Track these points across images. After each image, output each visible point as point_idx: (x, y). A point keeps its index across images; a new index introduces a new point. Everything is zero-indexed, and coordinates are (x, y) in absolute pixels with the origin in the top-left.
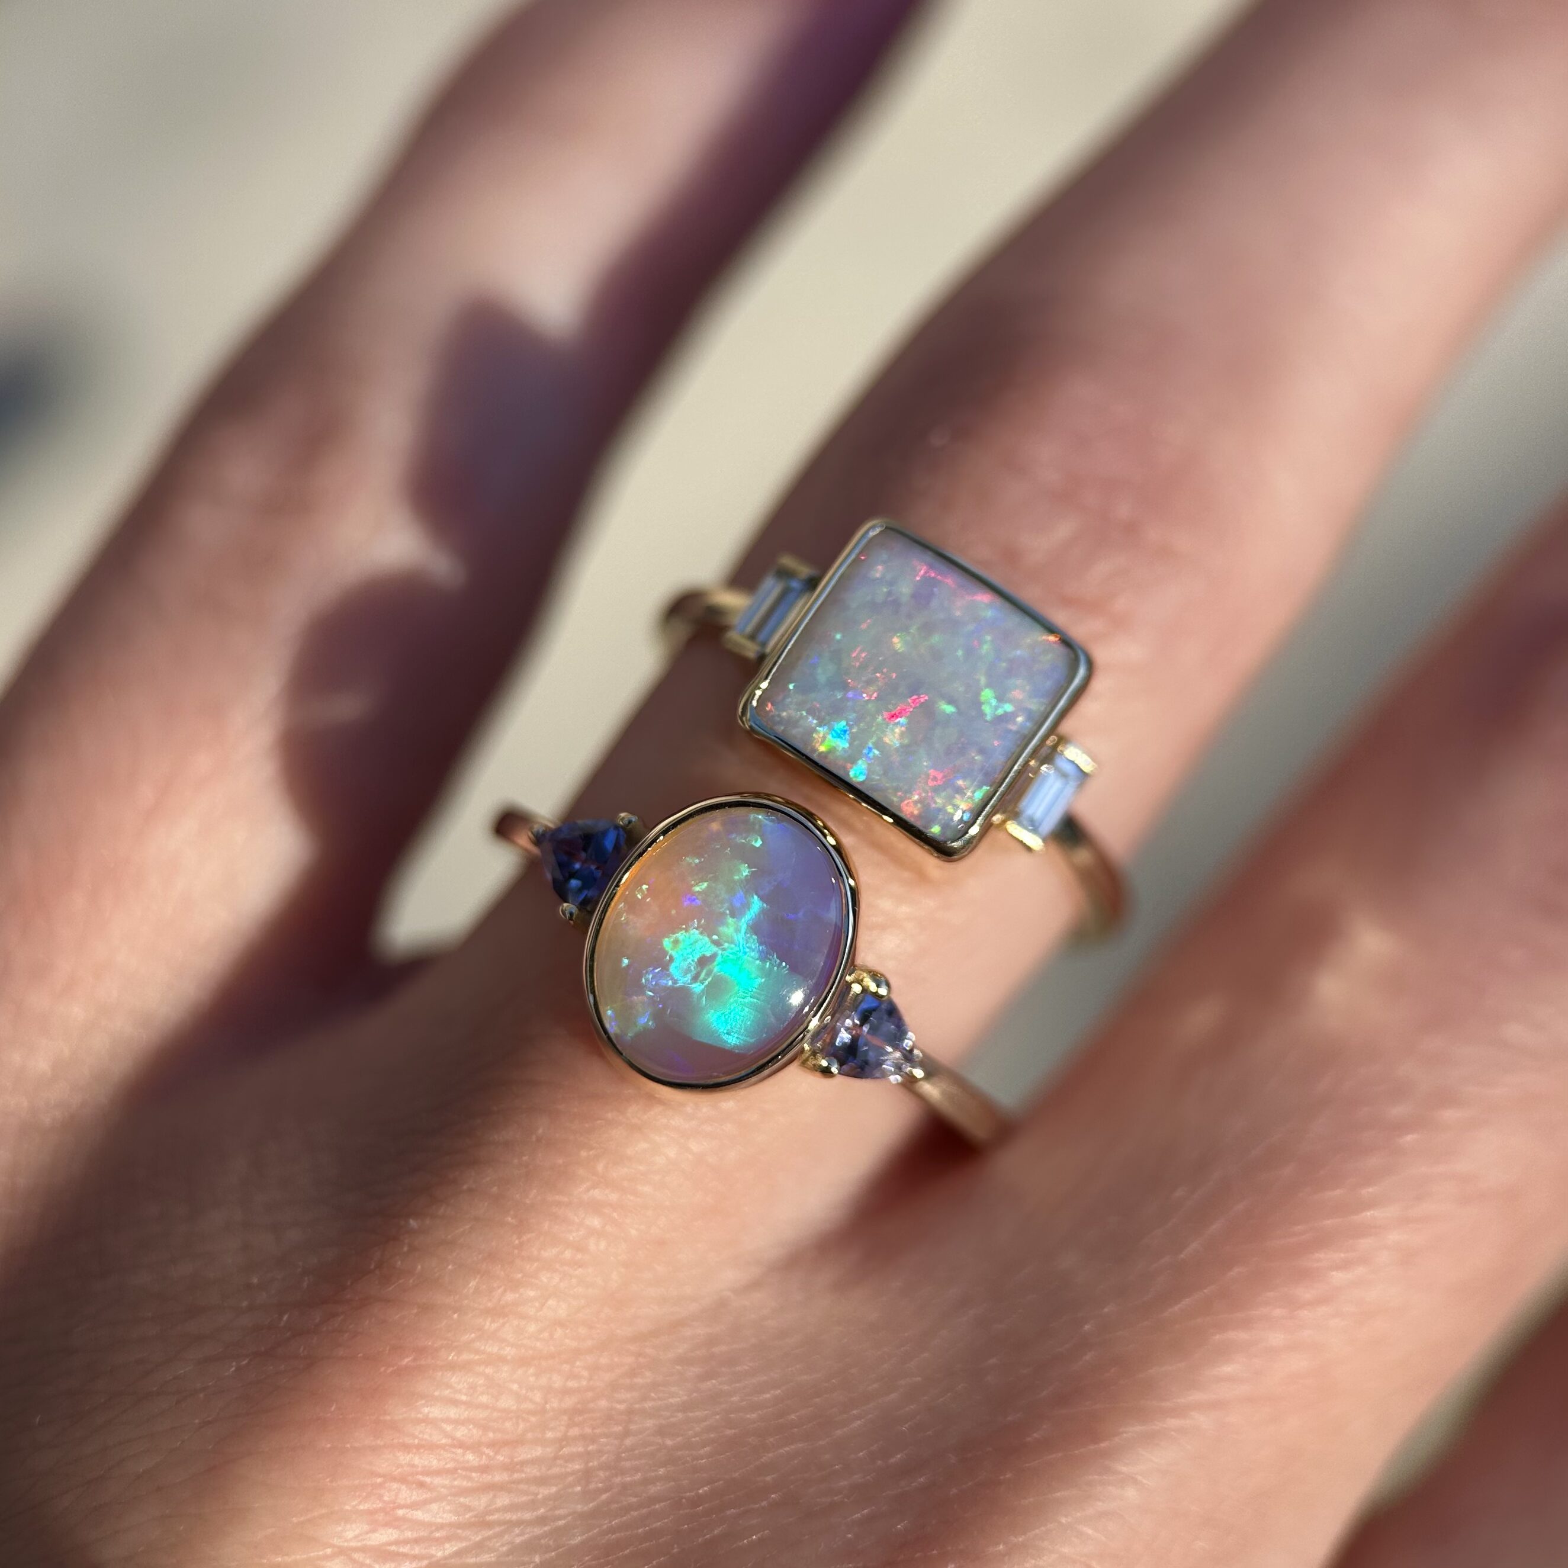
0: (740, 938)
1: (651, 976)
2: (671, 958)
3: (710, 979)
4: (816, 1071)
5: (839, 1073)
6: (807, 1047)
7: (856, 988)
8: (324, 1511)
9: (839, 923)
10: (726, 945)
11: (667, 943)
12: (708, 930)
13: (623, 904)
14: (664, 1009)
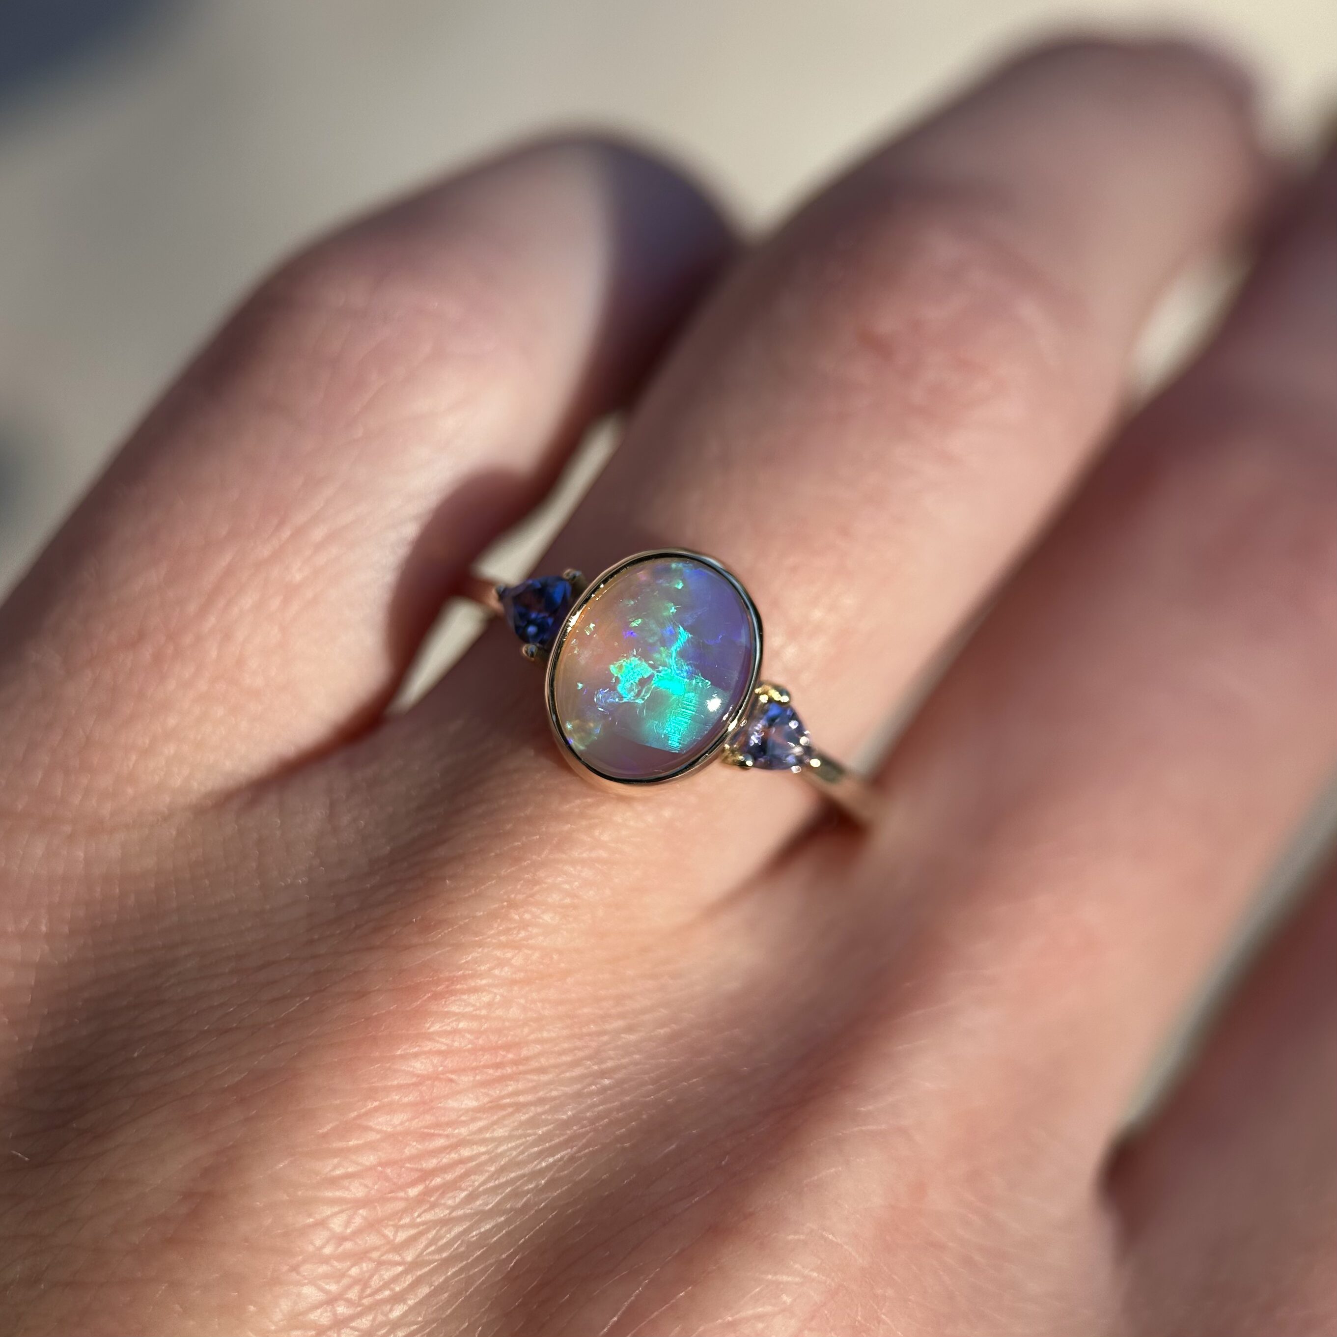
0: (672, 662)
1: (600, 696)
2: (617, 679)
3: (648, 695)
4: (735, 765)
5: (754, 766)
6: (727, 746)
7: (764, 699)
8: (376, 1104)
9: (749, 646)
10: (661, 668)
11: (613, 669)
12: (645, 656)
13: (575, 640)
14: (613, 721)
